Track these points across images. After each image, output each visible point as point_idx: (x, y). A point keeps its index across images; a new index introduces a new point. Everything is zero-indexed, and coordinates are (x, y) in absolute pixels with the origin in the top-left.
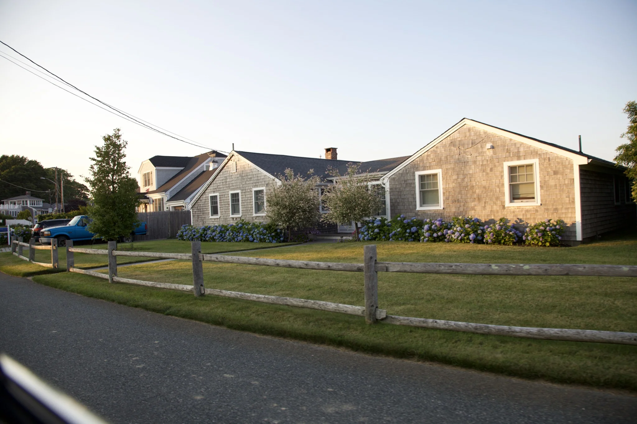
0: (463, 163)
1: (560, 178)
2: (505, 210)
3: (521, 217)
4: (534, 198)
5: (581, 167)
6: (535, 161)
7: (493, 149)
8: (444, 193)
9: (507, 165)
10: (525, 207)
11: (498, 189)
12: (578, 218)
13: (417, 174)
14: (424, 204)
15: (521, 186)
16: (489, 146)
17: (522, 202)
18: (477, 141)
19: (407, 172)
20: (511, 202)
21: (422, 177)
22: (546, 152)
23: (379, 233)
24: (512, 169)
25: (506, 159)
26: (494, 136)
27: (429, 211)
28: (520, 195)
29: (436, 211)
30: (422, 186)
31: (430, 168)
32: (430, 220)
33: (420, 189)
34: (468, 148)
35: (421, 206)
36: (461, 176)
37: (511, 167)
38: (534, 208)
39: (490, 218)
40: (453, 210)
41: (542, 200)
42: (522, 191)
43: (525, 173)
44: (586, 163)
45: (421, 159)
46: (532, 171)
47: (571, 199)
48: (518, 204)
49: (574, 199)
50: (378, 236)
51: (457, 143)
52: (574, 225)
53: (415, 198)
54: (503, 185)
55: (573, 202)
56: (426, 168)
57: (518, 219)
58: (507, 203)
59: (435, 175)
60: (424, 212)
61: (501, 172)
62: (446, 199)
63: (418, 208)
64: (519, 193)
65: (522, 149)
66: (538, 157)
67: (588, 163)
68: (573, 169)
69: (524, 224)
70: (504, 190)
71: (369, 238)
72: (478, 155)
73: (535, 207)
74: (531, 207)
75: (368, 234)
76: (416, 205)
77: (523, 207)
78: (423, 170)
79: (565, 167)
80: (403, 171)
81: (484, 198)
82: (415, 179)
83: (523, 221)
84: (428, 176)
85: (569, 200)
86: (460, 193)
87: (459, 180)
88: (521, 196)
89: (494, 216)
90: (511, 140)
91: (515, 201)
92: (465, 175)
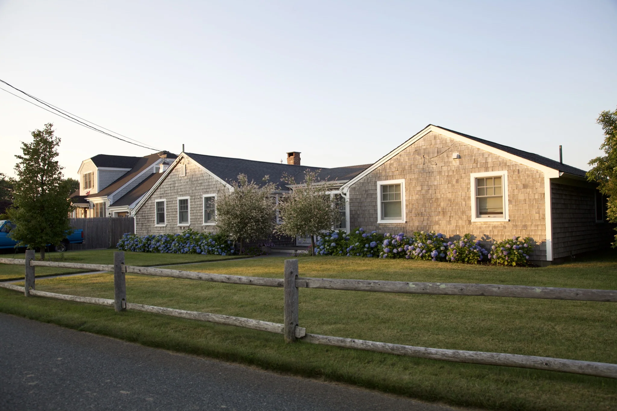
0: (428, 173)
1: (530, 192)
2: (471, 226)
3: (488, 233)
4: (502, 213)
5: (552, 180)
6: (503, 173)
7: (460, 159)
8: (407, 206)
9: (474, 176)
10: (492, 223)
11: (464, 203)
12: (548, 236)
13: (380, 183)
14: (385, 216)
15: (488, 199)
16: (455, 155)
17: (489, 217)
18: (443, 150)
19: (369, 181)
20: (477, 216)
21: (384, 188)
22: (516, 163)
23: (335, 247)
24: (479, 181)
25: (473, 170)
26: (460, 144)
27: (390, 224)
28: (487, 209)
29: (399, 224)
30: (384, 197)
31: (393, 177)
32: (391, 235)
33: (381, 200)
34: (433, 158)
35: (382, 219)
36: (425, 188)
37: (478, 179)
38: (501, 224)
39: (455, 234)
40: (416, 224)
41: (510, 216)
42: (490, 205)
43: (493, 186)
44: (558, 177)
45: (384, 167)
46: (500, 183)
47: (541, 215)
48: (484, 219)
49: (544, 215)
50: (335, 251)
51: (422, 151)
52: (544, 243)
53: (376, 210)
54: (469, 198)
55: (544, 218)
56: (389, 178)
57: (485, 235)
58: (474, 219)
59: (398, 186)
60: (385, 226)
61: (468, 184)
62: (409, 213)
63: (379, 221)
64: (487, 208)
65: (490, 160)
66: (507, 169)
67: (560, 176)
68: (544, 183)
69: (491, 241)
70: (470, 204)
71: (325, 252)
72: (443, 165)
73: (503, 223)
74: (498, 223)
75: (324, 248)
76: (377, 218)
77: (490, 223)
78: (386, 180)
79: (534, 180)
80: (365, 180)
81: (449, 212)
82: (376, 190)
83: (490, 238)
84: (391, 186)
85: (539, 217)
86: (424, 205)
87: (423, 191)
88: (489, 211)
89: (460, 231)
90: (479, 149)
91: (482, 216)
92: (429, 187)
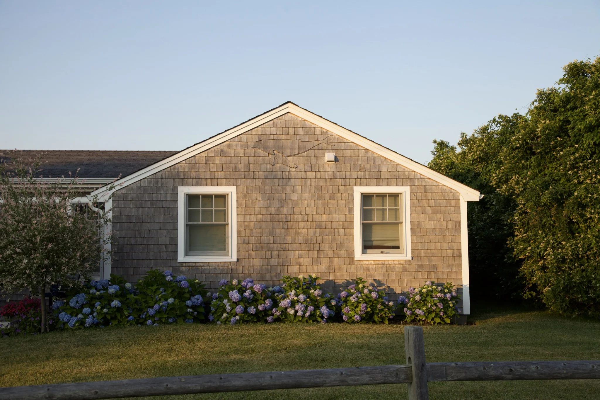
0: (281, 181)
1: (440, 219)
2: (353, 266)
3: (378, 277)
4: (398, 248)
5: (470, 204)
6: (404, 190)
7: (337, 163)
8: (239, 232)
9: (358, 191)
10: (386, 262)
11: (342, 231)
12: (466, 281)
13: (183, 191)
14: (190, 250)
15: (375, 228)
16: (330, 156)
17: (382, 252)
18: (308, 145)
19: (160, 185)
20: (363, 253)
21: (192, 199)
22: (422, 176)
23: (119, 310)
24: (366, 198)
25: (361, 181)
26: (341, 140)
27: (205, 264)
28: (372, 241)
29: (222, 264)
30: (190, 215)
31: (214, 182)
32: (239, 282)
33: (186, 222)
34: (291, 156)
35: (187, 254)
36: (275, 203)
37: (364, 195)
38: (400, 264)
39: (327, 278)
40: (257, 262)
41: (413, 251)
42: (377, 236)
44: (478, 200)
45: (193, 162)
47: (456, 251)
48: (373, 256)
49: (460, 251)
50: (119, 316)
51: (270, 143)
52: (460, 290)
53: (174, 240)
54: (352, 222)
55: (460, 256)
56: (204, 182)
57: (375, 280)
58: (358, 254)
59: (223, 197)
60: (194, 267)
61: (349, 202)
62: (242, 242)
63: (181, 258)
64: (372, 239)
65: (384, 169)
66: (409, 184)
67: (480, 200)
68: (460, 207)
69: (384, 289)
70: (353, 233)
71: (96, 320)
72: (309, 169)
73: (402, 262)
74: (396, 262)
75: (92, 313)
76: (176, 252)
77: (383, 262)
78: (197, 185)
79: (448, 202)
80: (150, 182)
81: (318, 245)
82: (176, 201)
83: (383, 285)
84: (208, 197)
85: (454, 253)
86: (272, 233)
87: (273, 210)
88: (375, 243)
89: (335, 276)
90: (367, 150)
91: (369, 251)
92: (282, 203)
